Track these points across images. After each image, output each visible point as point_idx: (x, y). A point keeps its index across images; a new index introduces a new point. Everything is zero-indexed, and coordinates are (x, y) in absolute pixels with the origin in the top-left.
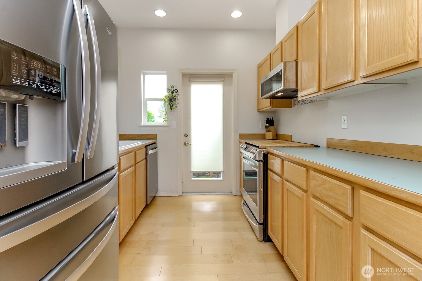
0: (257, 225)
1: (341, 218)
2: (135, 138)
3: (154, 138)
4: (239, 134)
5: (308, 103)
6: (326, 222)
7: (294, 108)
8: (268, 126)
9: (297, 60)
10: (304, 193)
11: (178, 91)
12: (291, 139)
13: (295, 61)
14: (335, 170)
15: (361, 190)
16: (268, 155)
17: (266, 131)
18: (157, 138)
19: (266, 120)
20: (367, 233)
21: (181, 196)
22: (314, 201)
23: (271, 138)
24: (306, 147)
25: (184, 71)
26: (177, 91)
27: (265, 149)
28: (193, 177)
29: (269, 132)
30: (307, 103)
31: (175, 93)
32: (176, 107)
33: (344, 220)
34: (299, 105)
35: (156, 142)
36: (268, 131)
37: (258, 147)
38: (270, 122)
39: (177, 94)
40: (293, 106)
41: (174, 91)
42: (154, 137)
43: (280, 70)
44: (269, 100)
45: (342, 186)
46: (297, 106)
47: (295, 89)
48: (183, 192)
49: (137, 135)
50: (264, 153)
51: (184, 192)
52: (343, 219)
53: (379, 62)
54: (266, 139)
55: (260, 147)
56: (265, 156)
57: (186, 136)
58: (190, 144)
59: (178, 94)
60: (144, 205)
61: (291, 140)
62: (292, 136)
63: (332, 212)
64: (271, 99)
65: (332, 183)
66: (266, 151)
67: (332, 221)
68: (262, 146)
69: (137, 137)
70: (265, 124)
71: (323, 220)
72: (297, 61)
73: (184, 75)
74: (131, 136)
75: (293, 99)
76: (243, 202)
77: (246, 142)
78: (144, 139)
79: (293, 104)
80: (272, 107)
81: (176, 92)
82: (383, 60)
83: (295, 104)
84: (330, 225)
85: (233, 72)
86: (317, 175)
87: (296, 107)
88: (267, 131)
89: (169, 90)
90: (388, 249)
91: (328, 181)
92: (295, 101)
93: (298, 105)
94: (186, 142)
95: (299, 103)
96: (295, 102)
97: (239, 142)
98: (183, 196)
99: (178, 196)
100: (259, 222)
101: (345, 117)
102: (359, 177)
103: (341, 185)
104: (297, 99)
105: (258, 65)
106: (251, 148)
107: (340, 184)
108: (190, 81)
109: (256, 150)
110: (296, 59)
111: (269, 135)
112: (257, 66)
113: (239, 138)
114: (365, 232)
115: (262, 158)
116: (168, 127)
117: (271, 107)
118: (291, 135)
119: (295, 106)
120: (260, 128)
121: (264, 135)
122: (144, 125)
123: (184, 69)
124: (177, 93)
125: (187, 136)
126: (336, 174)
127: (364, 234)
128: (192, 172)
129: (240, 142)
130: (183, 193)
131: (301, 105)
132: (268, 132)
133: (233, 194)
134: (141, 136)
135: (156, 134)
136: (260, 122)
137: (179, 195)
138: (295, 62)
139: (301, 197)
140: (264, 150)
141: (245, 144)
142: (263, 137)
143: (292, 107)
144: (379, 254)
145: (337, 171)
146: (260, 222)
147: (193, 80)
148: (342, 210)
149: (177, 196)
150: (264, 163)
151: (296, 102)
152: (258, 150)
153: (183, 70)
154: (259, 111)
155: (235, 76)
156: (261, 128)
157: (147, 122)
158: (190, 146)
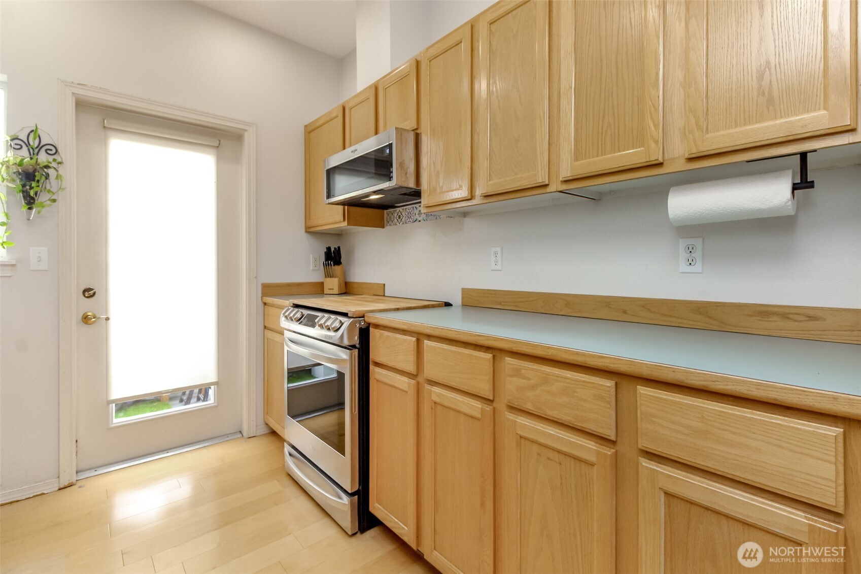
0: (340, 498)
1: (591, 444)
4: (262, 284)
5: (422, 221)
6: (549, 459)
7: (388, 229)
8: (331, 265)
9: (417, 129)
10: (487, 407)
11: (59, 150)
12: (383, 291)
13: (413, 130)
14: (577, 353)
15: (639, 387)
16: (372, 330)
17: (326, 277)
19: (325, 252)
20: (656, 466)
21: (71, 485)
22: (517, 421)
23: (336, 291)
24: (433, 306)
25: (82, 92)
26: (51, 149)
27: (363, 317)
28: (116, 417)
29: (331, 279)
30: (420, 221)
31: (44, 156)
32: (54, 201)
33: (598, 449)
34: (401, 223)
36: (328, 275)
37: (345, 315)
38: (333, 257)
39: (54, 160)
40: (387, 225)
41: (39, 147)
43: (388, 144)
44: (341, 207)
45: (595, 383)
46: (396, 224)
47: (413, 190)
48: (77, 473)
50: (360, 326)
51: (81, 471)
52: (595, 446)
53: (598, 156)
54: (325, 293)
55: (349, 315)
56: (364, 334)
57: (89, 293)
58: (107, 319)
59: (60, 160)
61: (383, 295)
62: (384, 285)
63: (567, 438)
64: (346, 207)
65: (568, 378)
66: (365, 321)
67: (565, 455)
68: (356, 311)
70: (324, 260)
71: (540, 455)
72: (418, 131)
73: (82, 105)
75: (386, 209)
76: (287, 449)
77: (293, 304)
79: (387, 221)
80: (348, 224)
81: (50, 152)
82: (605, 155)
83: (390, 221)
84: (560, 464)
85: (246, 130)
86: (525, 367)
87: (393, 226)
88: (328, 277)
89: (17, 141)
90: (707, 488)
91: (557, 377)
92: (392, 214)
93: (398, 223)
94: (89, 314)
95: (399, 220)
96: (390, 218)
97: (263, 305)
98: (79, 484)
99: (60, 489)
100: (350, 492)
101: (498, 250)
102: (638, 362)
103: (591, 381)
104: (396, 211)
105: (306, 126)
106: (322, 318)
107: (588, 380)
108: (104, 127)
109: (342, 324)
110: (415, 127)
111: (333, 284)
112: (302, 130)
113: (262, 294)
114: (652, 465)
115: (356, 340)
117: (346, 223)
118: (382, 284)
119: (390, 225)
120: (311, 268)
121: (322, 284)
123: (82, 85)
124: (52, 157)
125: (94, 294)
126: (580, 360)
127: (651, 468)
128: (113, 401)
129: (265, 304)
130: (79, 474)
131: (406, 223)
132: (331, 277)
133: (245, 434)
136: (311, 255)
137: (62, 486)
138: (413, 132)
139: (478, 415)
140: (362, 320)
141: (292, 308)
142: (318, 289)
143: (383, 227)
144: (682, 499)
145: (584, 355)
146: (353, 491)
147: (113, 127)
148: (593, 431)
149: (57, 489)
150: (361, 351)
151: (394, 216)
152: (347, 322)
153: (79, 87)
154: (309, 230)
155: (249, 140)
156: (313, 270)
158: (106, 323)
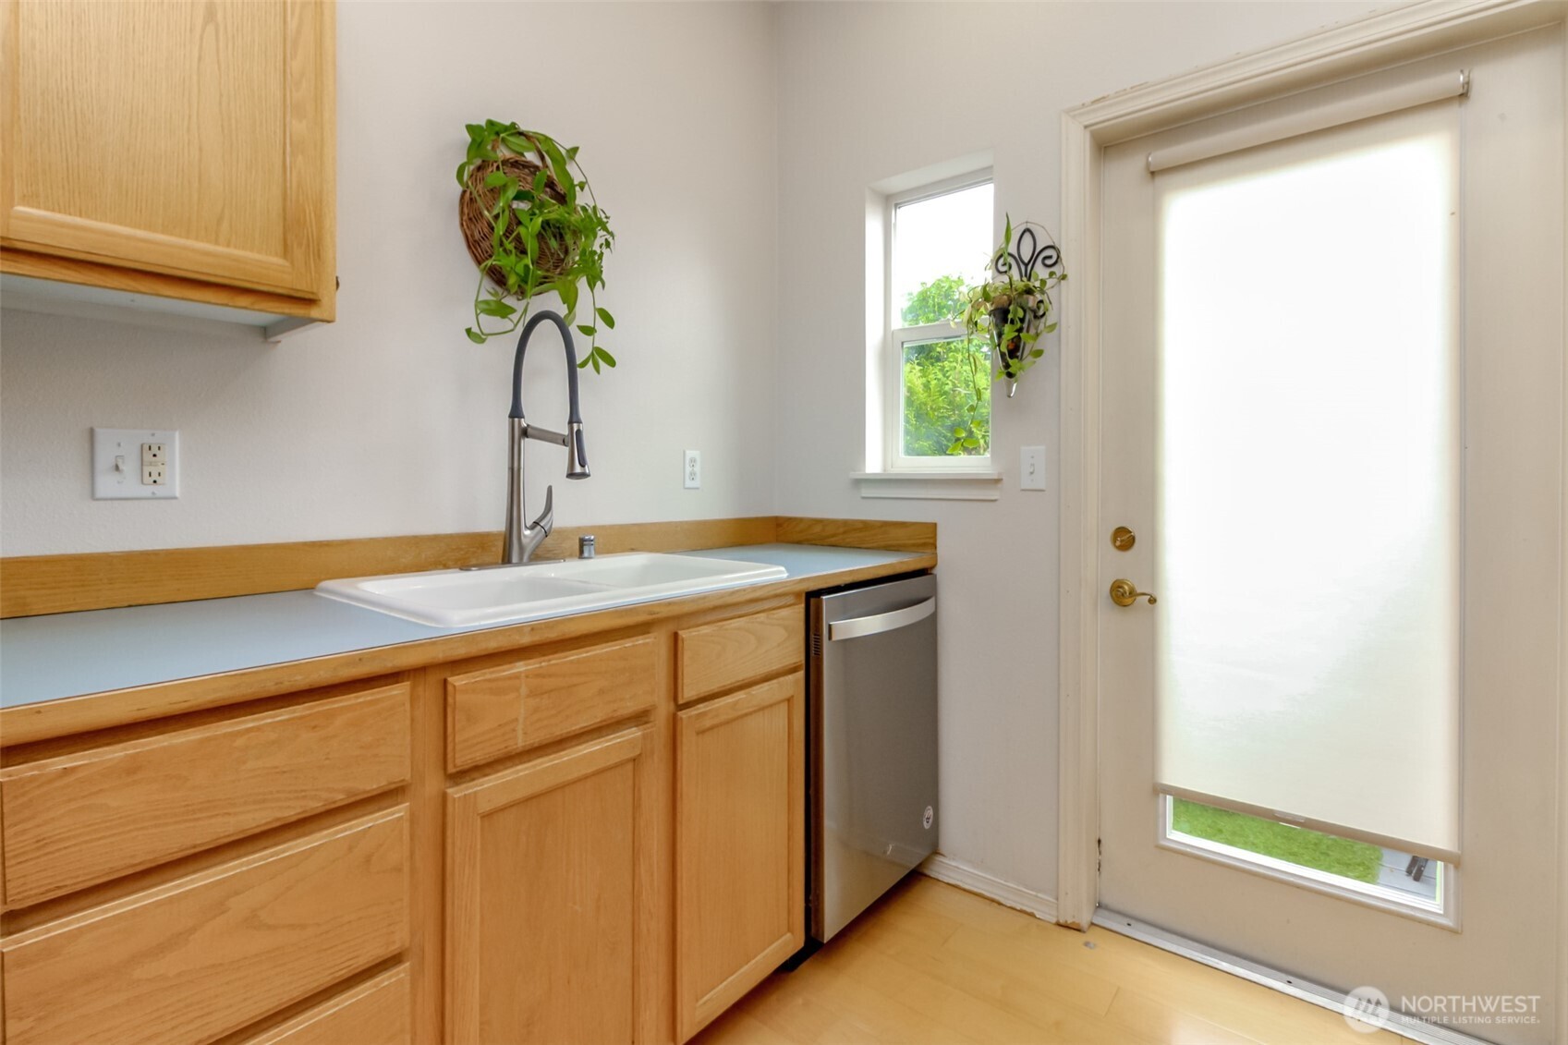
2: (833, 540)
3: (924, 545)
11: (1062, 255)
18: (938, 546)
21: (1075, 930)
25: (1107, 115)
26: (1050, 256)
28: (1174, 827)
31: (1041, 271)
32: (1039, 353)
35: (933, 567)
39: (1052, 274)
41: (1034, 258)
42: (925, 537)
48: (1098, 905)
49: (845, 523)
51: (1105, 907)
57: (1124, 539)
58: (1152, 601)
59: (1060, 271)
60: (793, 941)
69: (845, 533)
73: (1105, 140)
74: (817, 529)
78: (875, 545)
81: (1049, 262)
89: (1001, 260)
94: (1128, 585)
99: (1059, 924)
116: (997, 481)
122: (885, 470)
123: (1103, 98)
124: (1054, 267)
125: (1134, 540)
128: (1168, 789)
130: (1102, 912)
134: (860, 530)
135: (935, 524)
137: (1062, 921)
149: (1054, 920)
153: (1096, 106)
157: (902, 455)
